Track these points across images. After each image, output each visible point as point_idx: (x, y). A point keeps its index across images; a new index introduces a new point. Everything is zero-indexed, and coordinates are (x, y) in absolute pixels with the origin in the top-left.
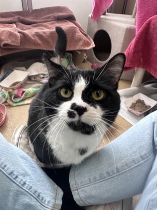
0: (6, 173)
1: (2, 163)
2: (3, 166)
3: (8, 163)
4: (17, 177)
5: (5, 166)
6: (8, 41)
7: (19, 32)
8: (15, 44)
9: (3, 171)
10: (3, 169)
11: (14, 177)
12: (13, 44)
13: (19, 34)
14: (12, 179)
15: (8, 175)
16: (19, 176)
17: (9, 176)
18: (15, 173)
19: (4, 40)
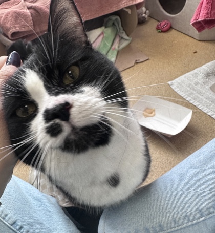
0: (7, 224)
1: (2, 212)
2: (3, 215)
3: (9, 212)
4: (21, 228)
5: (6, 215)
6: (15, 28)
7: (29, 8)
8: (26, 29)
9: (4, 221)
10: (4, 219)
11: (18, 227)
12: (23, 30)
13: (28, 12)
14: (15, 230)
15: (10, 226)
16: (25, 227)
17: (12, 227)
18: (19, 223)
19: (10, 28)
